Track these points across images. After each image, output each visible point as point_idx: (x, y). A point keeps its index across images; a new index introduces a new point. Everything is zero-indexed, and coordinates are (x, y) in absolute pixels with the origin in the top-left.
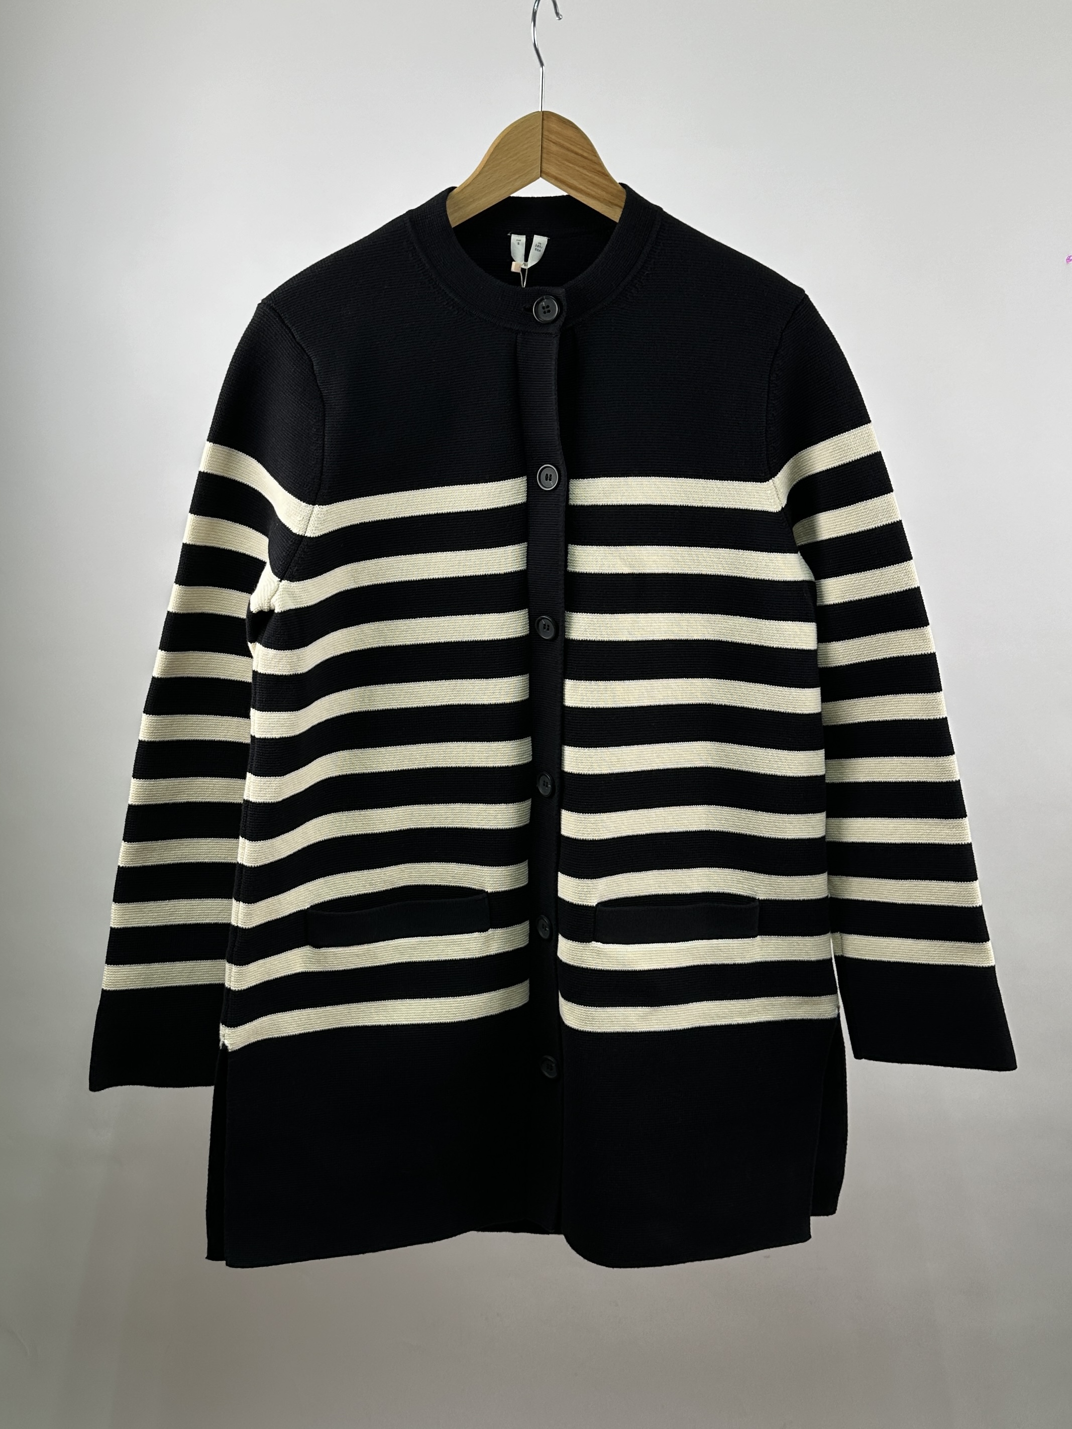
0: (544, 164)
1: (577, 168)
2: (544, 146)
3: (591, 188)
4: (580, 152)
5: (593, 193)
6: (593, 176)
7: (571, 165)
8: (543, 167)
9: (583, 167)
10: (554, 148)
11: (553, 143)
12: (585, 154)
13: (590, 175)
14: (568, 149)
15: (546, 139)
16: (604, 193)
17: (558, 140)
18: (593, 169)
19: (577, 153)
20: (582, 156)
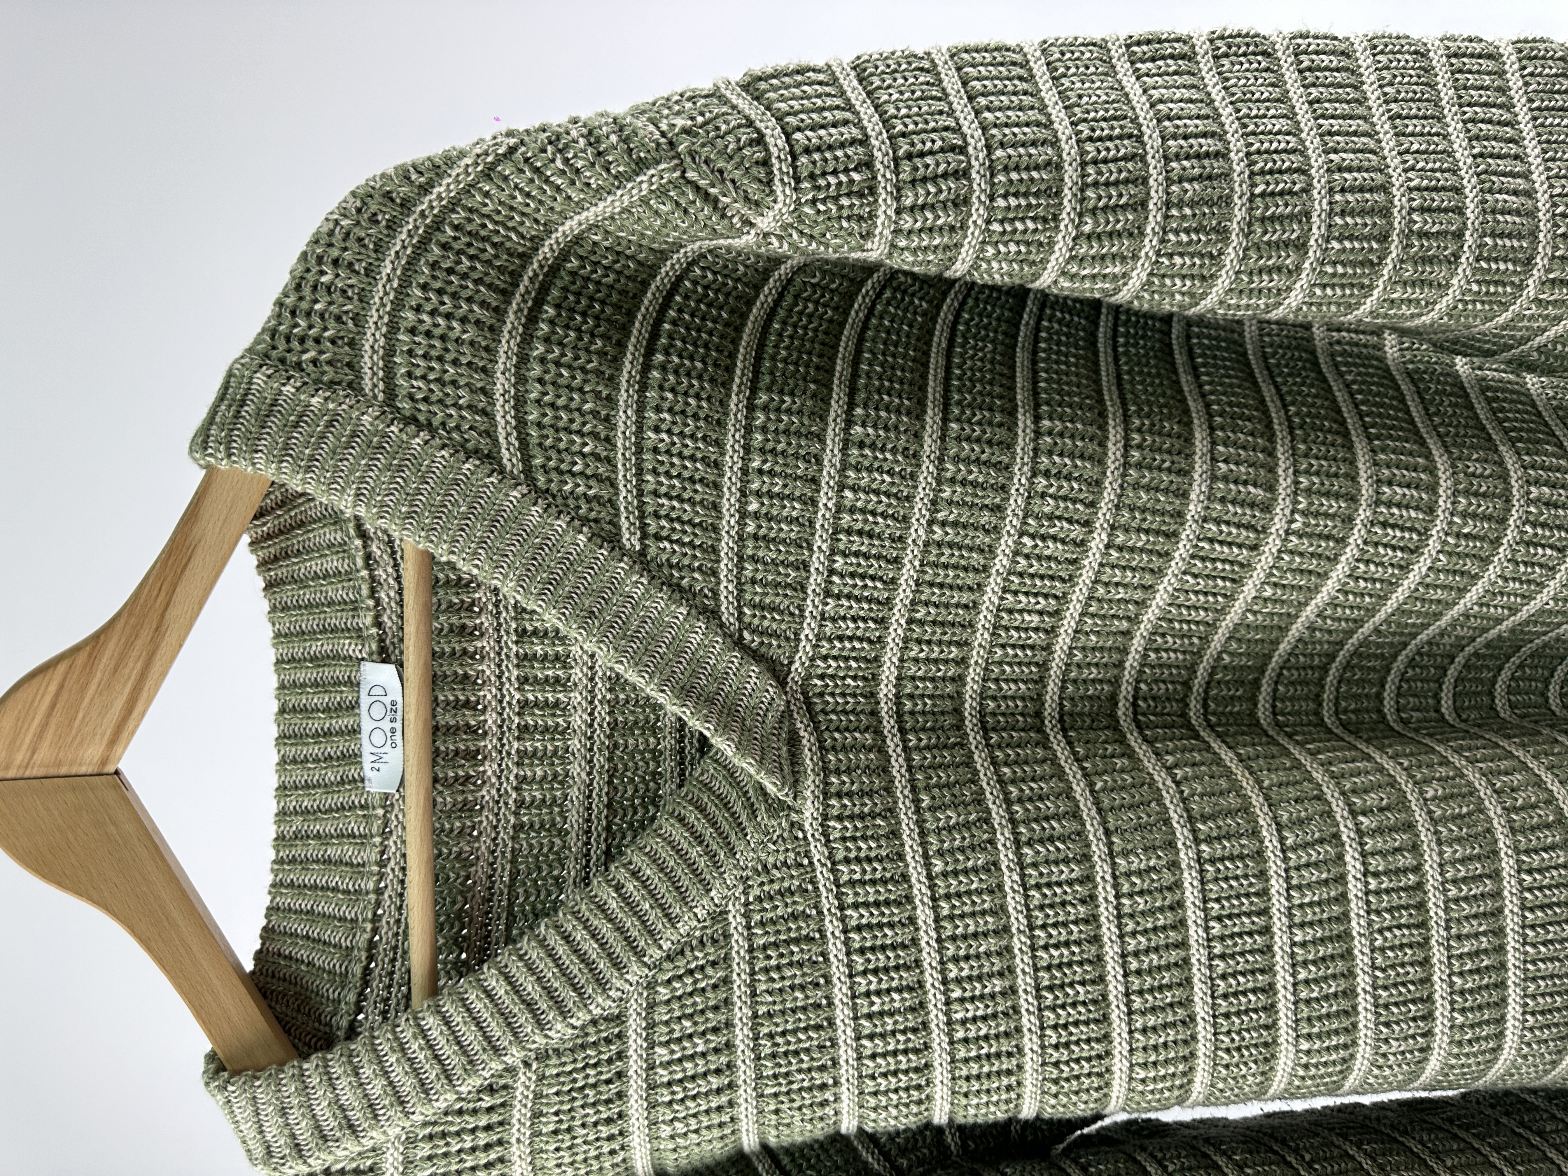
0: (83, 770)
1: (86, 701)
2: (42, 772)
3: (127, 671)
4: (48, 699)
5: (139, 665)
6: (101, 667)
7: (80, 715)
8: (90, 771)
9: (84, 688)
10: (44, 754)
11: (33, 753)
12: (53, 688)
13: (99, 675)
14: (45, 725)
15: (26, 767)
16: (139, 644)
17: (25, 747)
18: (85, 667)
19: (53, 706)
20: (57, 695)
